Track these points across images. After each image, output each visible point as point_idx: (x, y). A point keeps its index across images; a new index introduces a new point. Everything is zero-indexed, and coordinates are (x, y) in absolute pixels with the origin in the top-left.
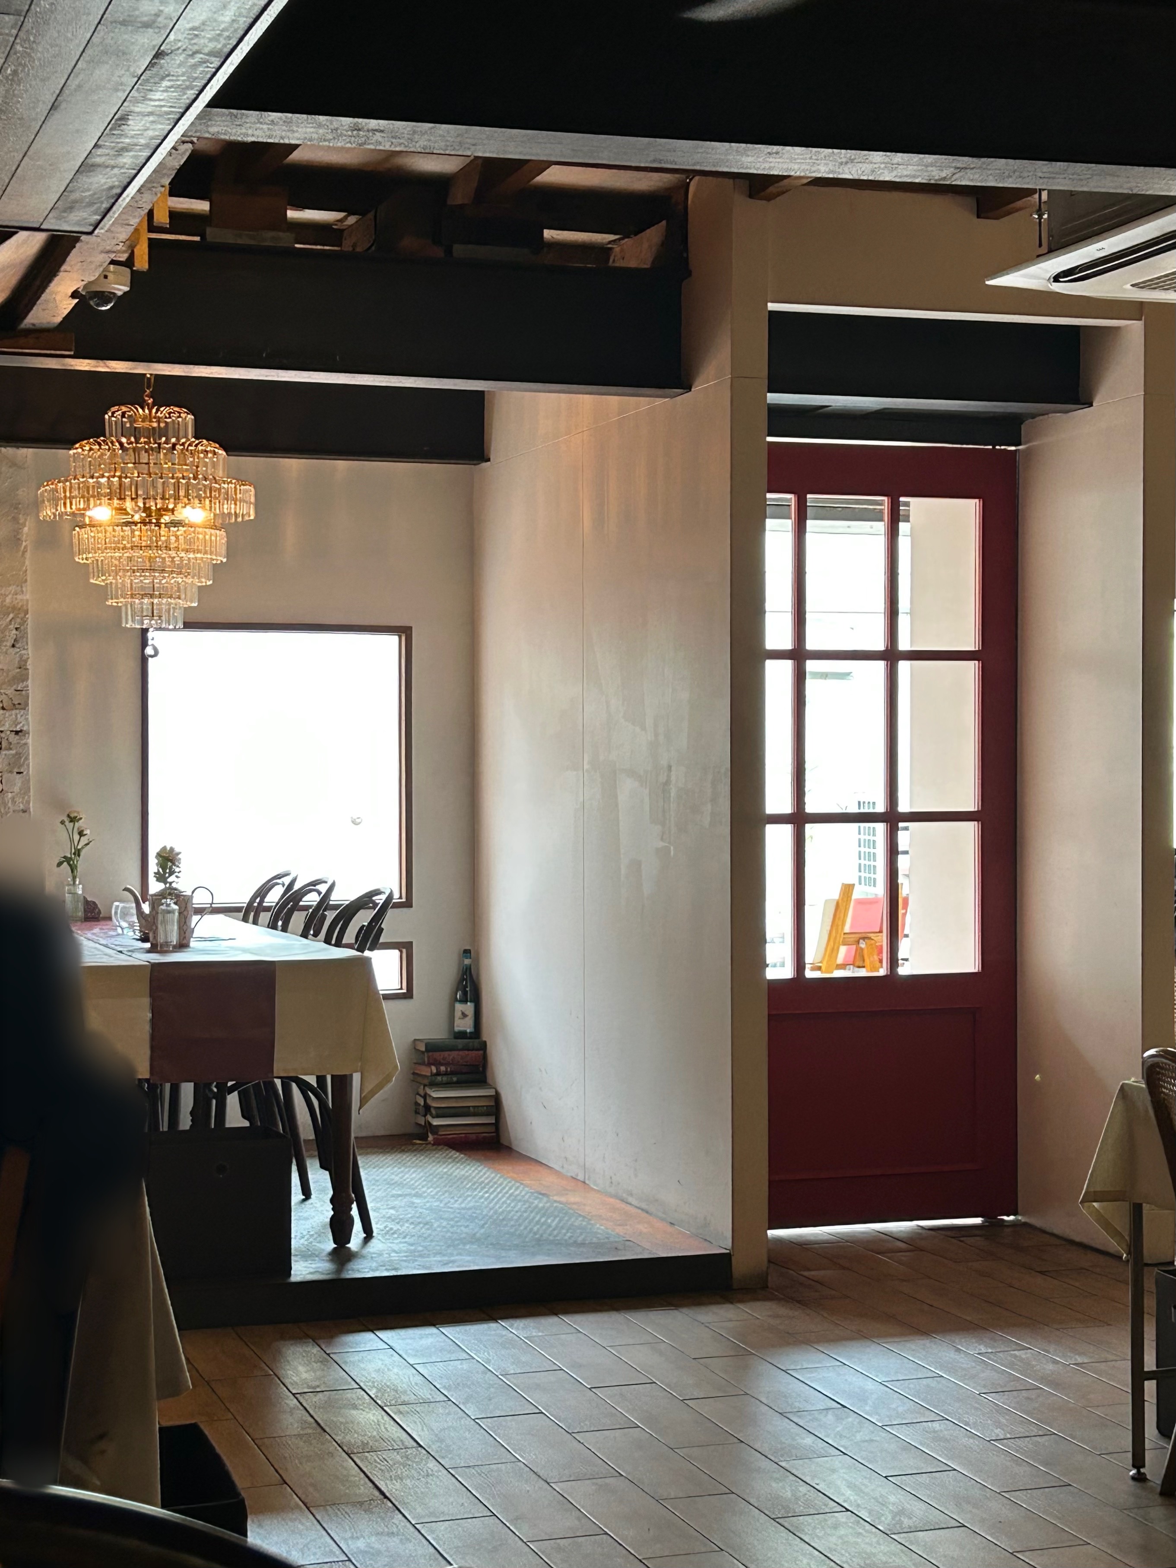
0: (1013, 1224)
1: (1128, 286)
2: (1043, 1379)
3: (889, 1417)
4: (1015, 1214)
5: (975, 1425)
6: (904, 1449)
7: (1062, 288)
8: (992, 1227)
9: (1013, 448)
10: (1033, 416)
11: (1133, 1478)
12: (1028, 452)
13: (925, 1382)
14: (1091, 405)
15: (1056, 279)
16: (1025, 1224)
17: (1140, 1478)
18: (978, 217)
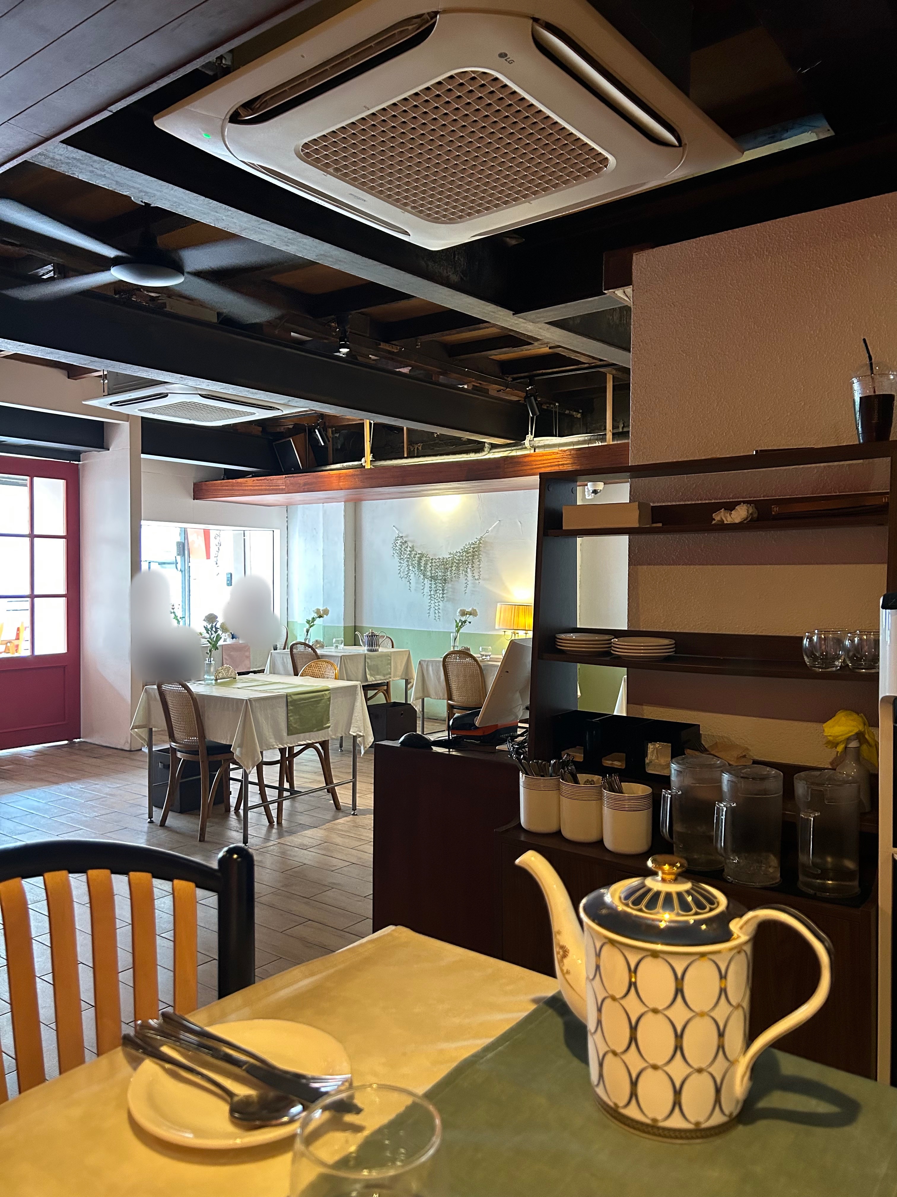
0: (79, 742)
1: (136, 410)
2: (107, 794)
3: (52, 814)
4: (80, 738)
5: (86, 813)
6: (61, 825)
7: (114, 408)
8: (71, 744)
9: (77, 463)
10: (86, 452)
11: (149, 822)
12: (83, 465)
13: (63, 800)
14: (109, 450)
15: (111, 404)
16: (84, 742)
17: (151, 822)
18: (68, 378)
